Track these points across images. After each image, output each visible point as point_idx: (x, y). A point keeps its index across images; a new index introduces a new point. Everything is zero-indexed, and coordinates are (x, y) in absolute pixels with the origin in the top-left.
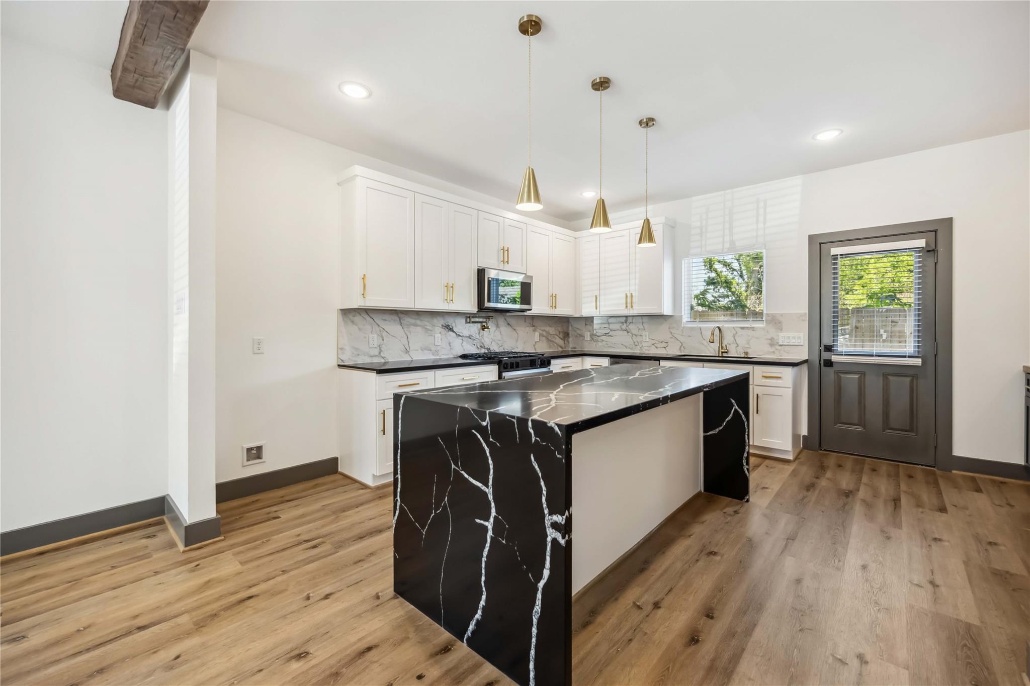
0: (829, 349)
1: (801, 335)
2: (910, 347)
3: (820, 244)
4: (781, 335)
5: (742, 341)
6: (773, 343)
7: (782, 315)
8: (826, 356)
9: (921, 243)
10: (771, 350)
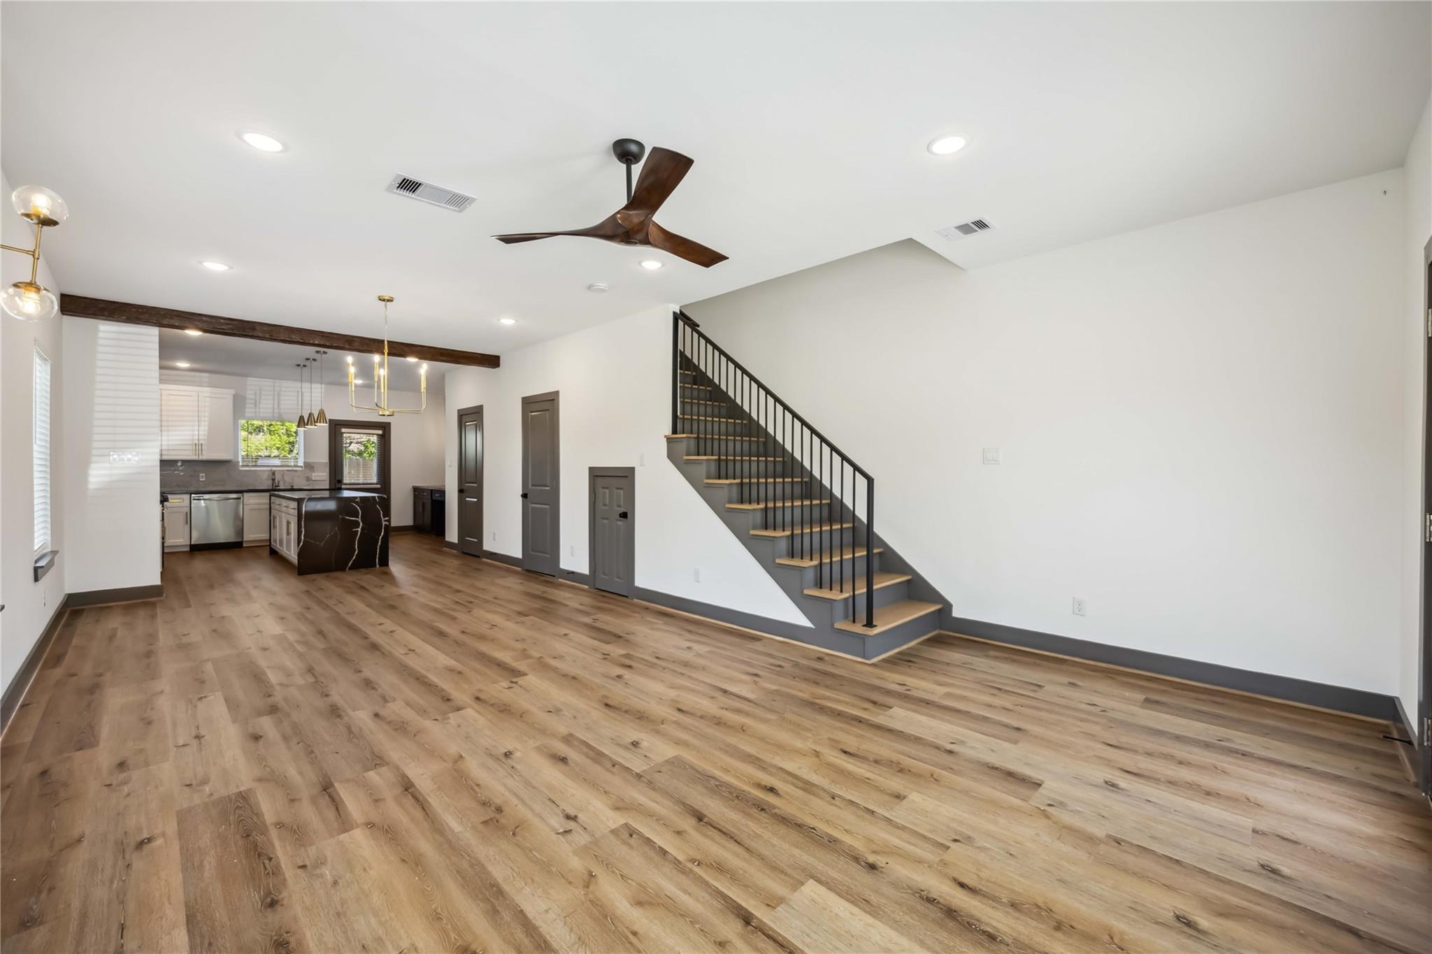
0: (340, 481)
1: (325, 474)
2: (375, 480)
3: (336, 425)
4: (313, 474)
5: (287, 479)
6: (308, 479)
7: (314, 463)
8: (338, 486)
9: (380, 432)
10: (307, 483)
